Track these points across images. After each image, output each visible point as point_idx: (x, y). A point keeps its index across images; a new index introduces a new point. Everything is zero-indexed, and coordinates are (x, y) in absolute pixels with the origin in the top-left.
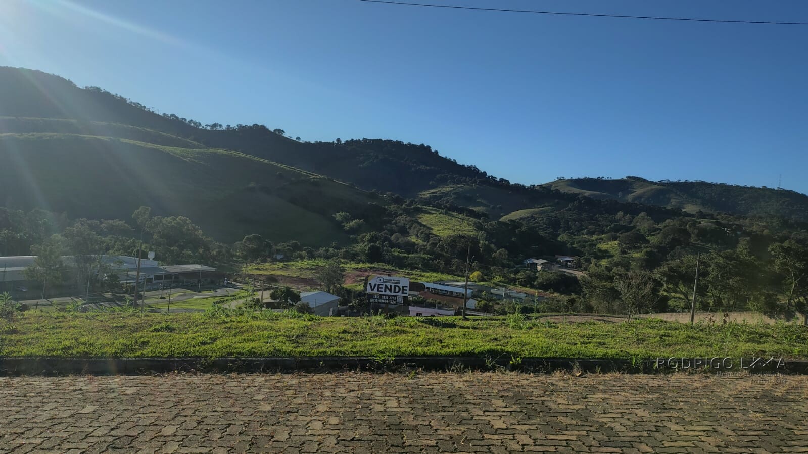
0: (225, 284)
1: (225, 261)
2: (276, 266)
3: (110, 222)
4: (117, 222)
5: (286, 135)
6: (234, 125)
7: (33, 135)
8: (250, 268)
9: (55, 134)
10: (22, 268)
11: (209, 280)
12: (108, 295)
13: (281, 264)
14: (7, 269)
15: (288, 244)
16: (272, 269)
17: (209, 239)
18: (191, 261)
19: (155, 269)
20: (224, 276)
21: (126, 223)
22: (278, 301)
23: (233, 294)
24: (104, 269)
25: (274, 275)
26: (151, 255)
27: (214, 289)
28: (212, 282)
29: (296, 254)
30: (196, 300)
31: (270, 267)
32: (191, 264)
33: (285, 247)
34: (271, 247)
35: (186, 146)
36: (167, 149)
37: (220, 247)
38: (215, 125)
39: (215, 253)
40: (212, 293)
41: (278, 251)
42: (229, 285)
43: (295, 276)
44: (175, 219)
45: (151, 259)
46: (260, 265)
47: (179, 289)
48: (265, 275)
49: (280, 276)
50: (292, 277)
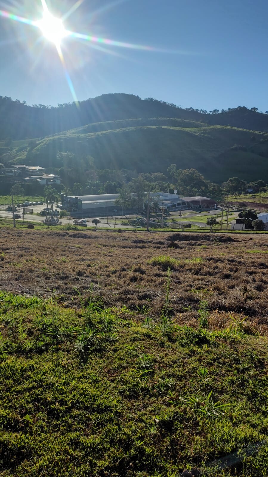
0: (215, 208)
1: (217, 194)
2: (247, 197)
3: (156, 174)
4: (158, 174)
5: (259, 111)
6: (226, 109)
7: (121, 130)
8: (231, 198)
9: (131, 128)
10: (113, 200)
11: (206, 205)
12: (153, 214)
13: (251, 195)
14: (108, 201)
15: (256, 182)
16: (244, 199)
17: (208, 181)
18: (197, 194)
19: (178, 199)
20: (215, 203)
21: (163, 174)
22: (243, 218)
23: (219, 214)
24: (151, 200)
25: (245, 202)
26: (176, 192)
27: (208, 210)
28: (208, 207)
29: (261, 188)
30: (198, 217)
31: (243, 197)
32: (197, 196)
33: (254, 185)
34: (245, 185)
35: (197, 126)
36: (187, 129)
37: (214, 186)
38: (215, 111)
39: (211, 189)
40: (207, 213)
41: (249, 187)
42: (217, 208)
43: (259, 202)
44: (189, 171)
45: (175, 194)
46: (237, 196)
47: (189, 211)
48: (239, 202)
49: (247, 202)
50: (257, 203)
